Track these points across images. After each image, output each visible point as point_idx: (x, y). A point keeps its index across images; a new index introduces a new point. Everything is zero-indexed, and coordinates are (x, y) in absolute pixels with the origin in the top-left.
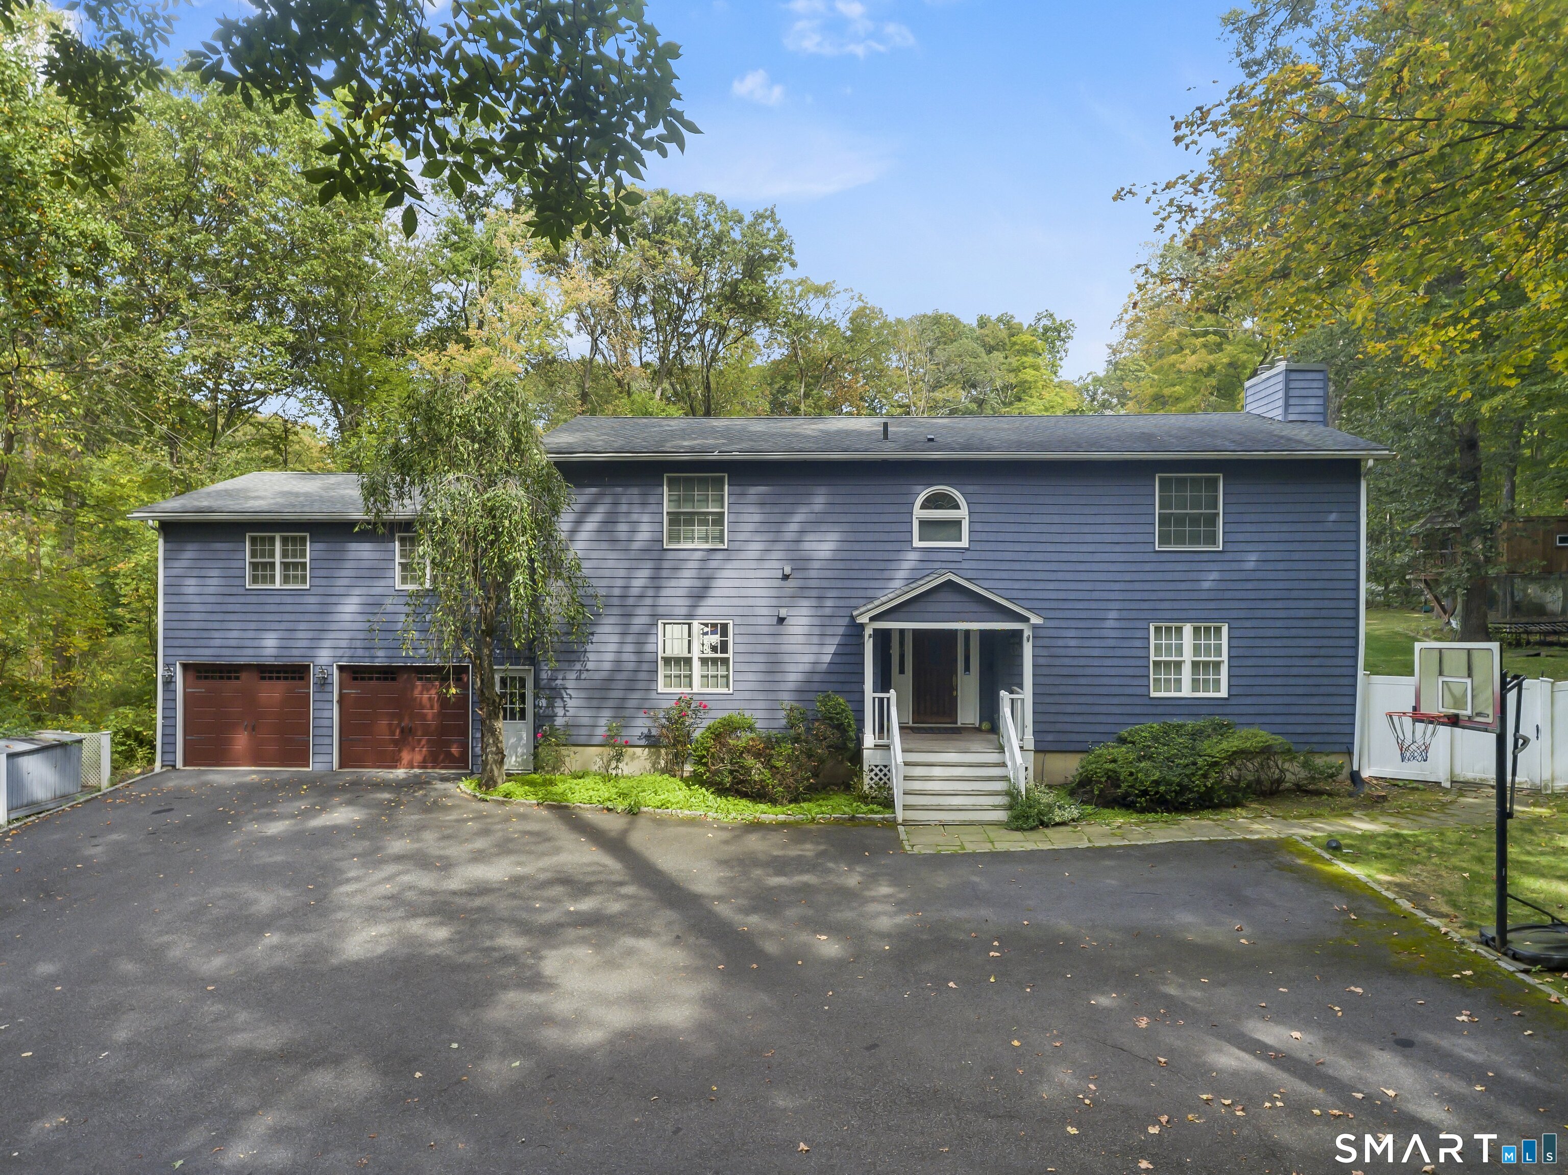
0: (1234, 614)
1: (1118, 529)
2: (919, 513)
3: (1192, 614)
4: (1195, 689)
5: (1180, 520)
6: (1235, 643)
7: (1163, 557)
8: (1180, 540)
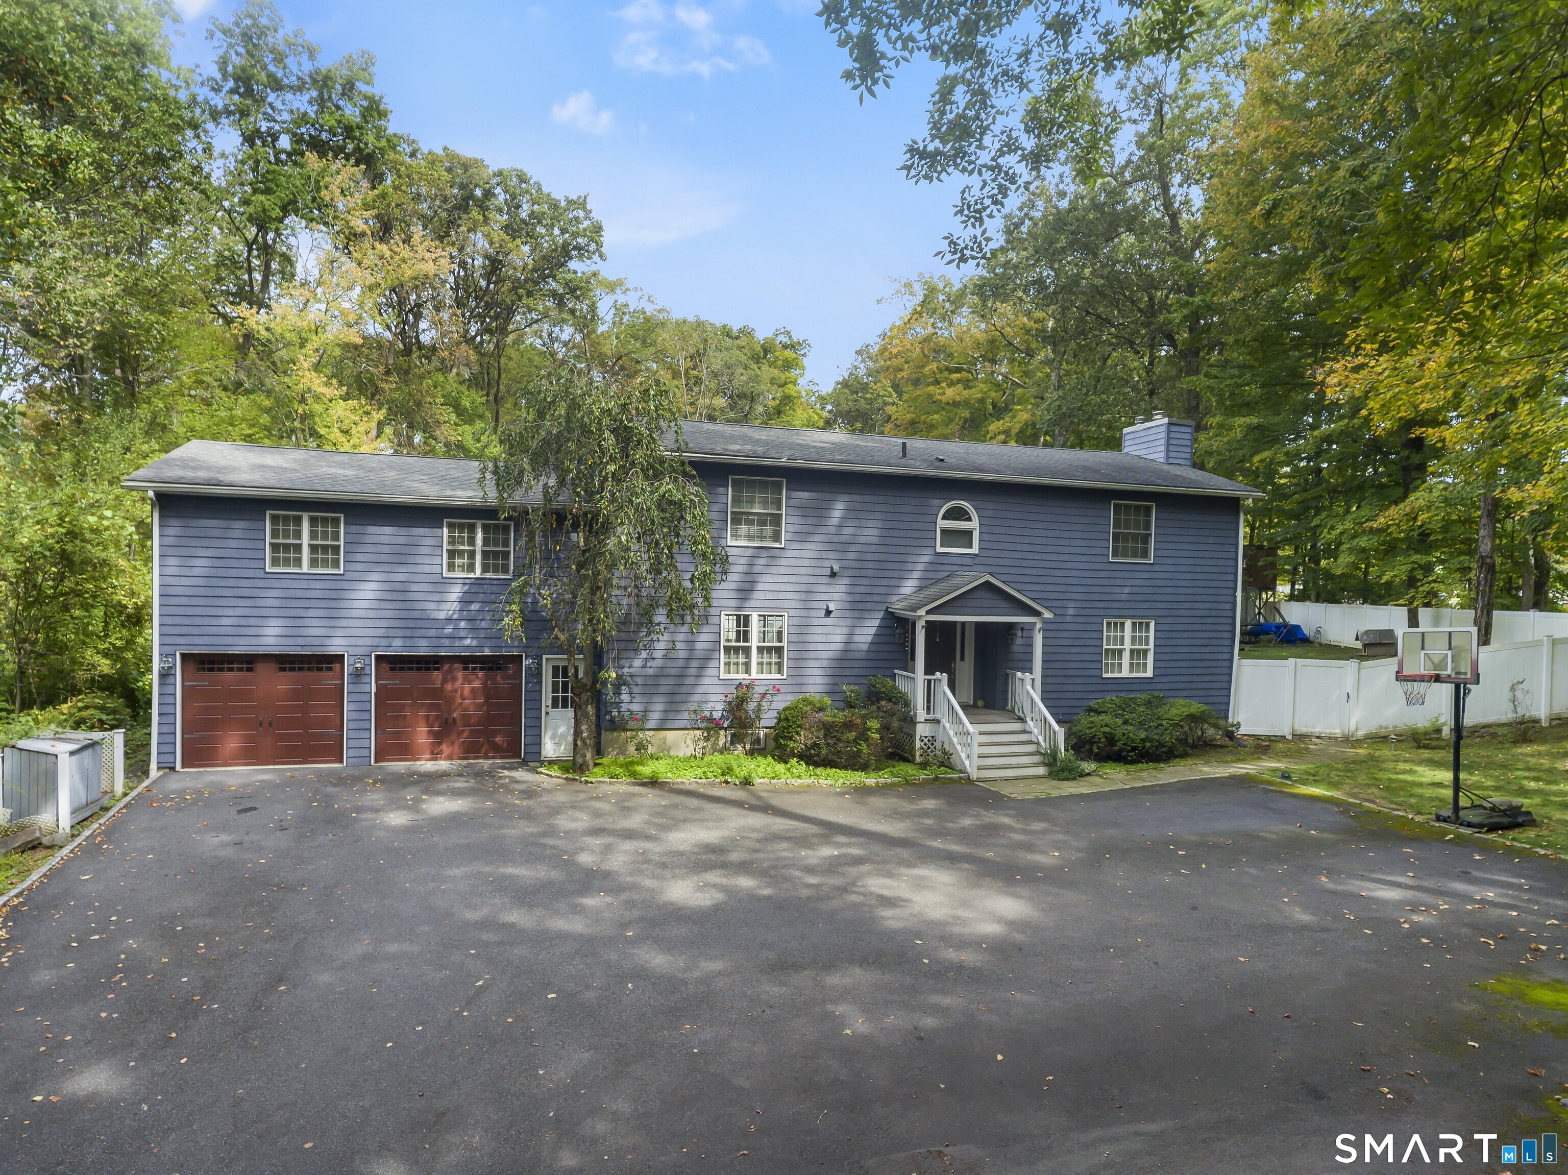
0: (1159, 613)
1: (1084, 543)
2: (942, 523)
3: (1131, 612)
4: (1131, 671)
5: (1125, 538)
6: (1160, 635)
7: (1114, 567)
8: (1125, 555)
